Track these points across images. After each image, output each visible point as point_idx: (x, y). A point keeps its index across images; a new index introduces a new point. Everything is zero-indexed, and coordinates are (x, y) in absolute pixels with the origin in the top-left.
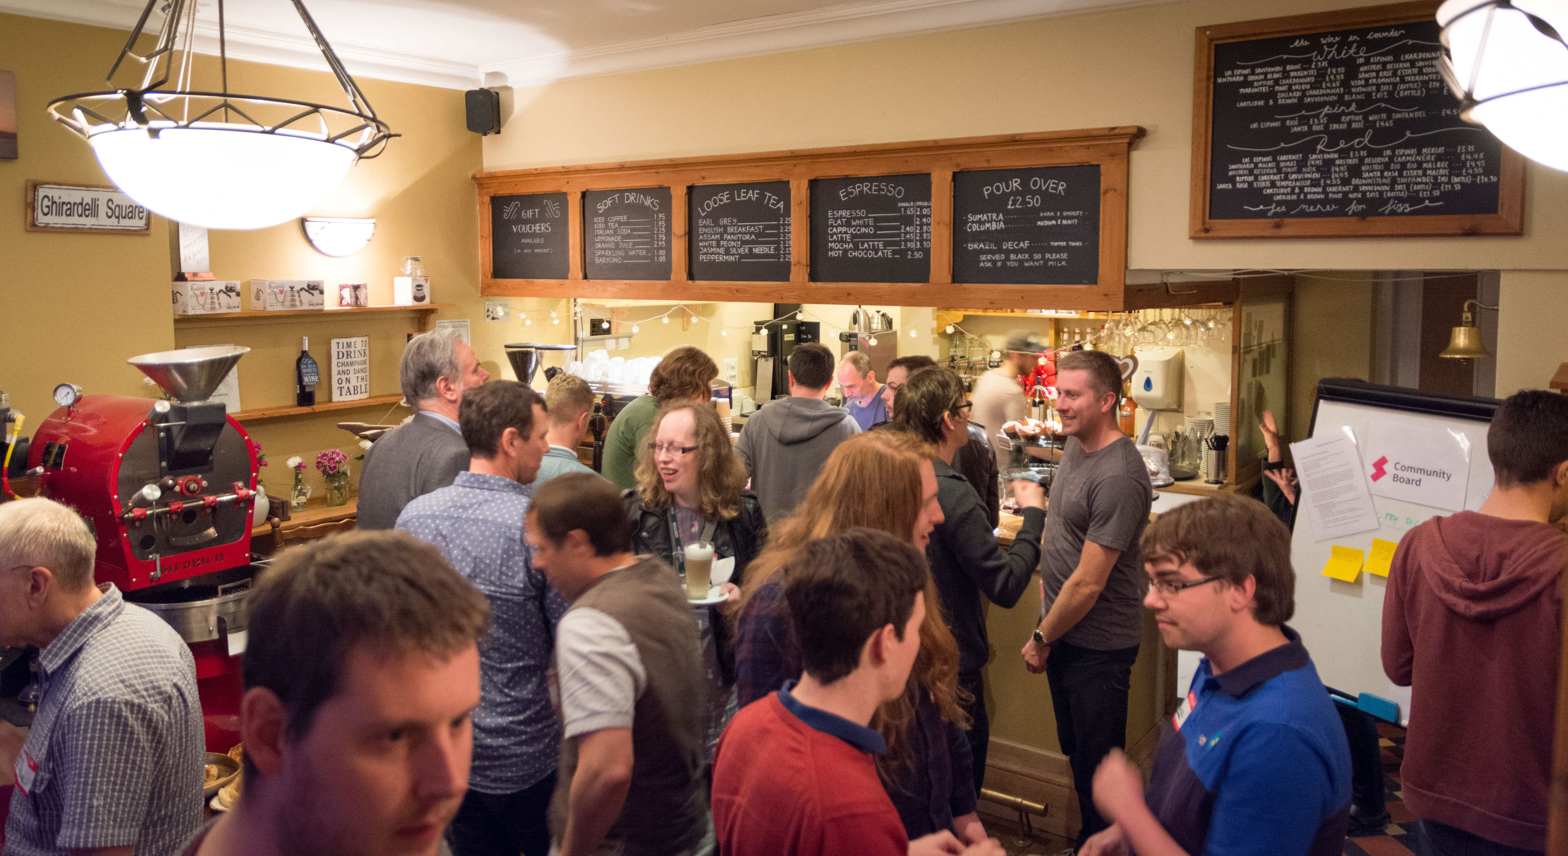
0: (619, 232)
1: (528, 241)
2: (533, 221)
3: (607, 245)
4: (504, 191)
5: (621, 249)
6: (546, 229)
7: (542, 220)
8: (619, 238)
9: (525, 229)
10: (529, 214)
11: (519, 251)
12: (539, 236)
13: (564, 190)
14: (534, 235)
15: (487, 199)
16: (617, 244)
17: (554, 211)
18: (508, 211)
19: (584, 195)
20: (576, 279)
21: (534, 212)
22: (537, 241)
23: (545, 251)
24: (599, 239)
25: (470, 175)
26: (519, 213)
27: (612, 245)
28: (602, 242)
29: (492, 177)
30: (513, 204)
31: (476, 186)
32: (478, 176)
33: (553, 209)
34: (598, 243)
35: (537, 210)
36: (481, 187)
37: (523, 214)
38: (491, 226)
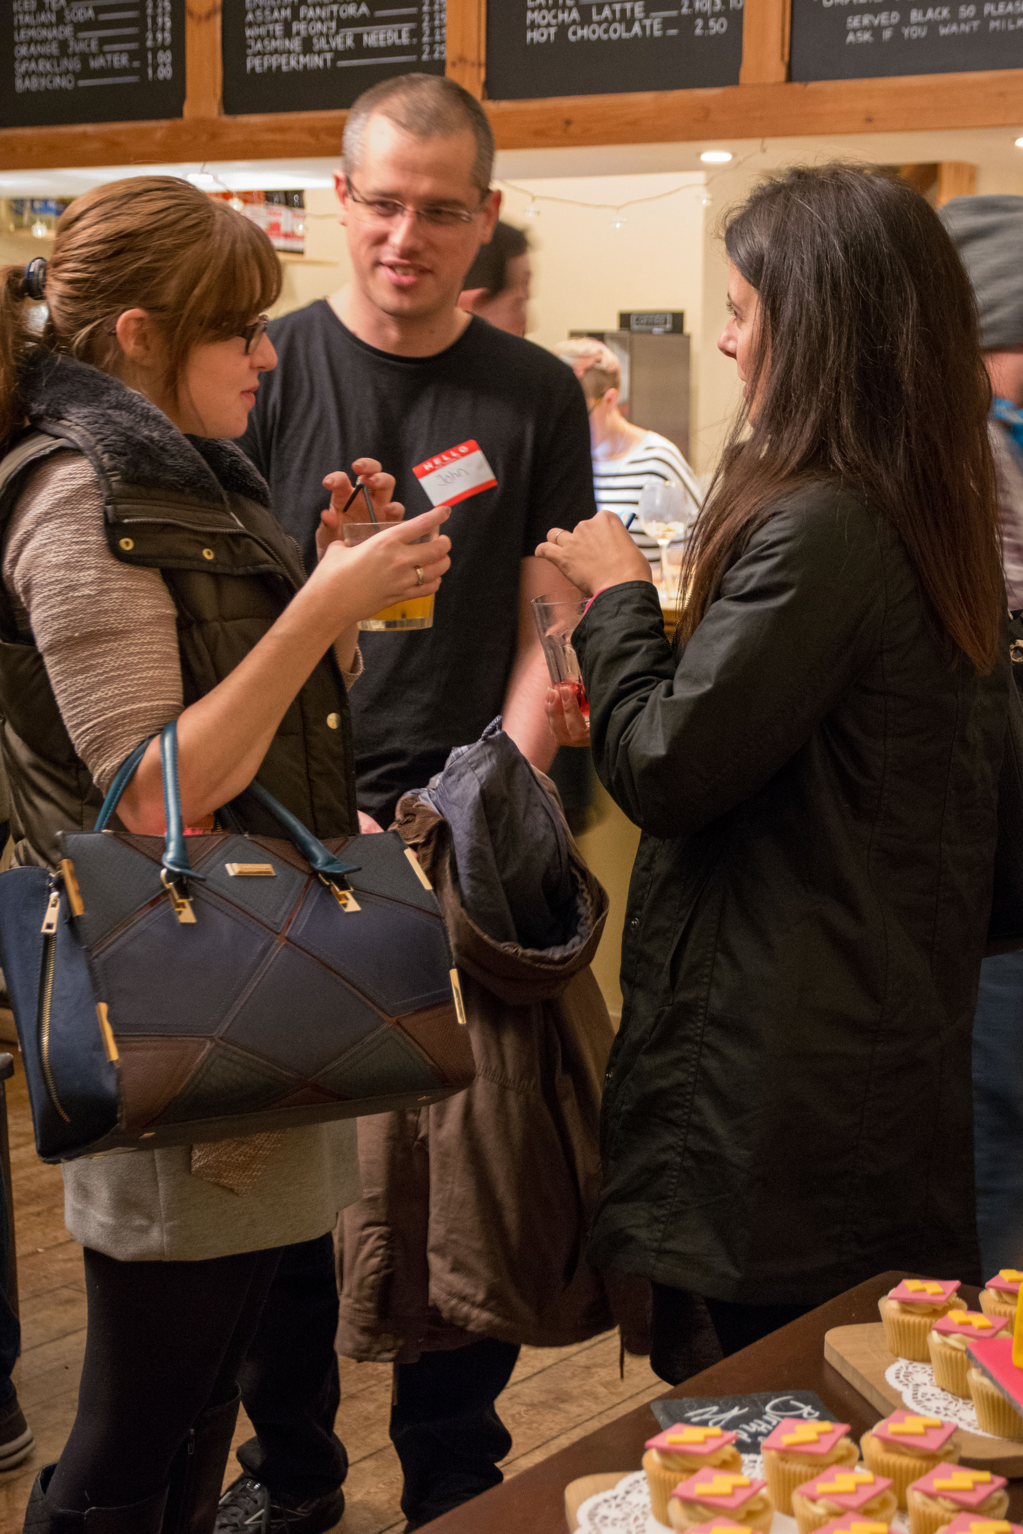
0: (68, 16)
3: (42, 49)
5: (75, 54)
8: (68, 31)
16: (63, 45)
24: (23, 35)
27: (54, 49)
28: (30, 42)
34: (21, 43)
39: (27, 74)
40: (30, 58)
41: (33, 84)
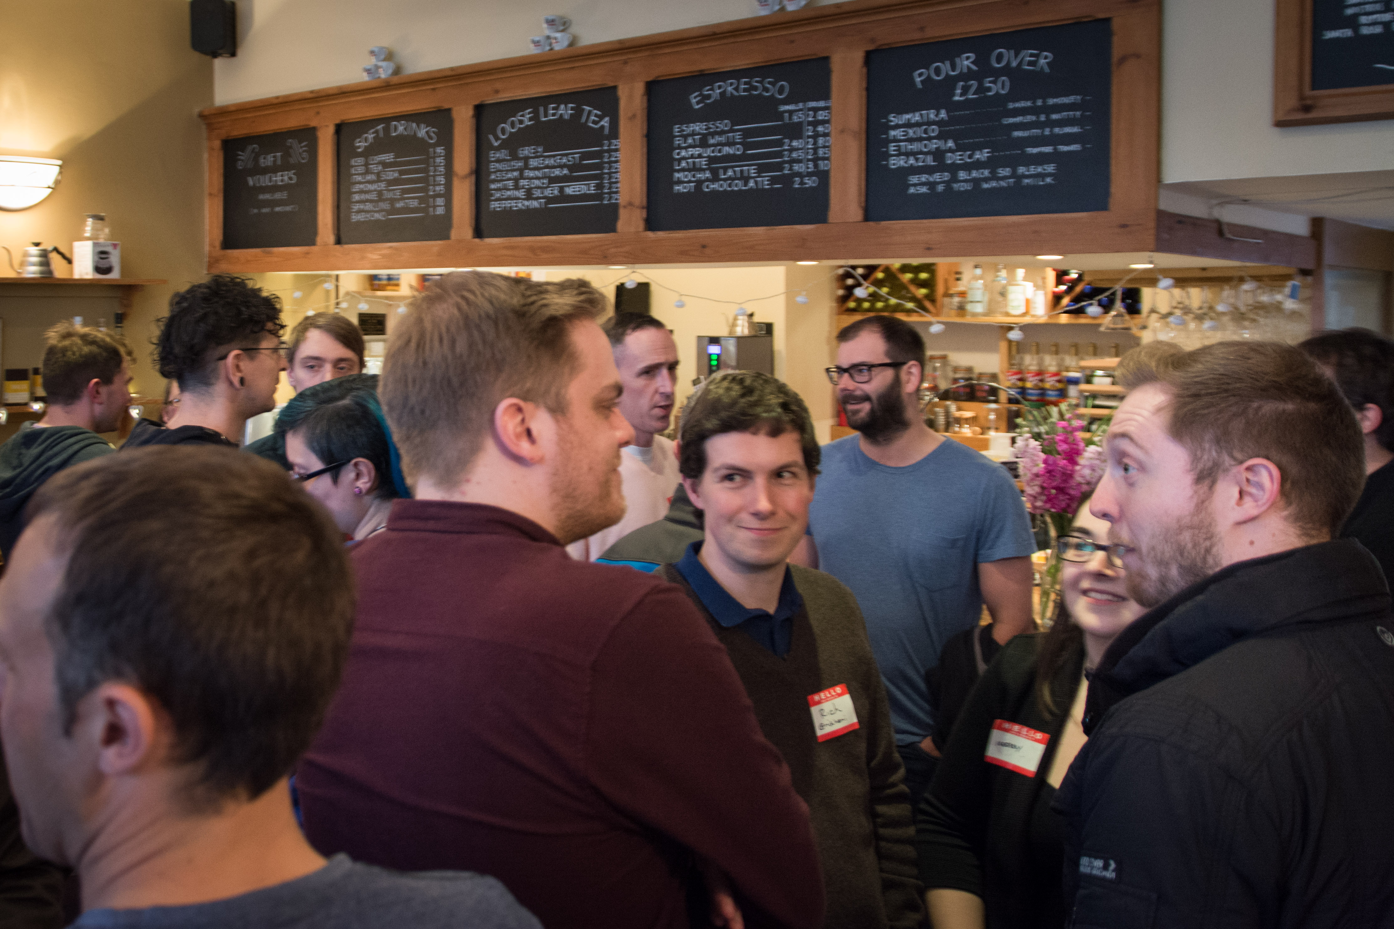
0: (384, 177)
1: (267, 196)
2: (274, 169)
3: (368, 197)
4: (239, 131)
5: (387, 200)
6: (290, 179)
7: (285, 167)
8: (383, 185)
9: (264, 180)
10: (270, 160)
11: (256, 211)
12: (281, 189)
13: (313, 124)
14: (275, 188)
15: (217, 144)
16: (380, 193)
17: (300, 154)
18: (244, 158)
19: (339, 128)
20: (326, 245)
21: (276, 158)
22: (278, 196)
23: (288, 208)
24: (357, 188)
25: (196, 110)
26: (256, 159)
27: (373, 196)
28: (361, 192)
29: (225, 112)
30: (250, 148)
31: (204, 127)
32: (206, 113)
33: (299, 150)
34: (355, 193)
35: (279, 154)
36: (211, 127)
37: (262, 160)
38: (222, 180)
39: (358, 212)
40: (360, 202)
41: (361, 217)
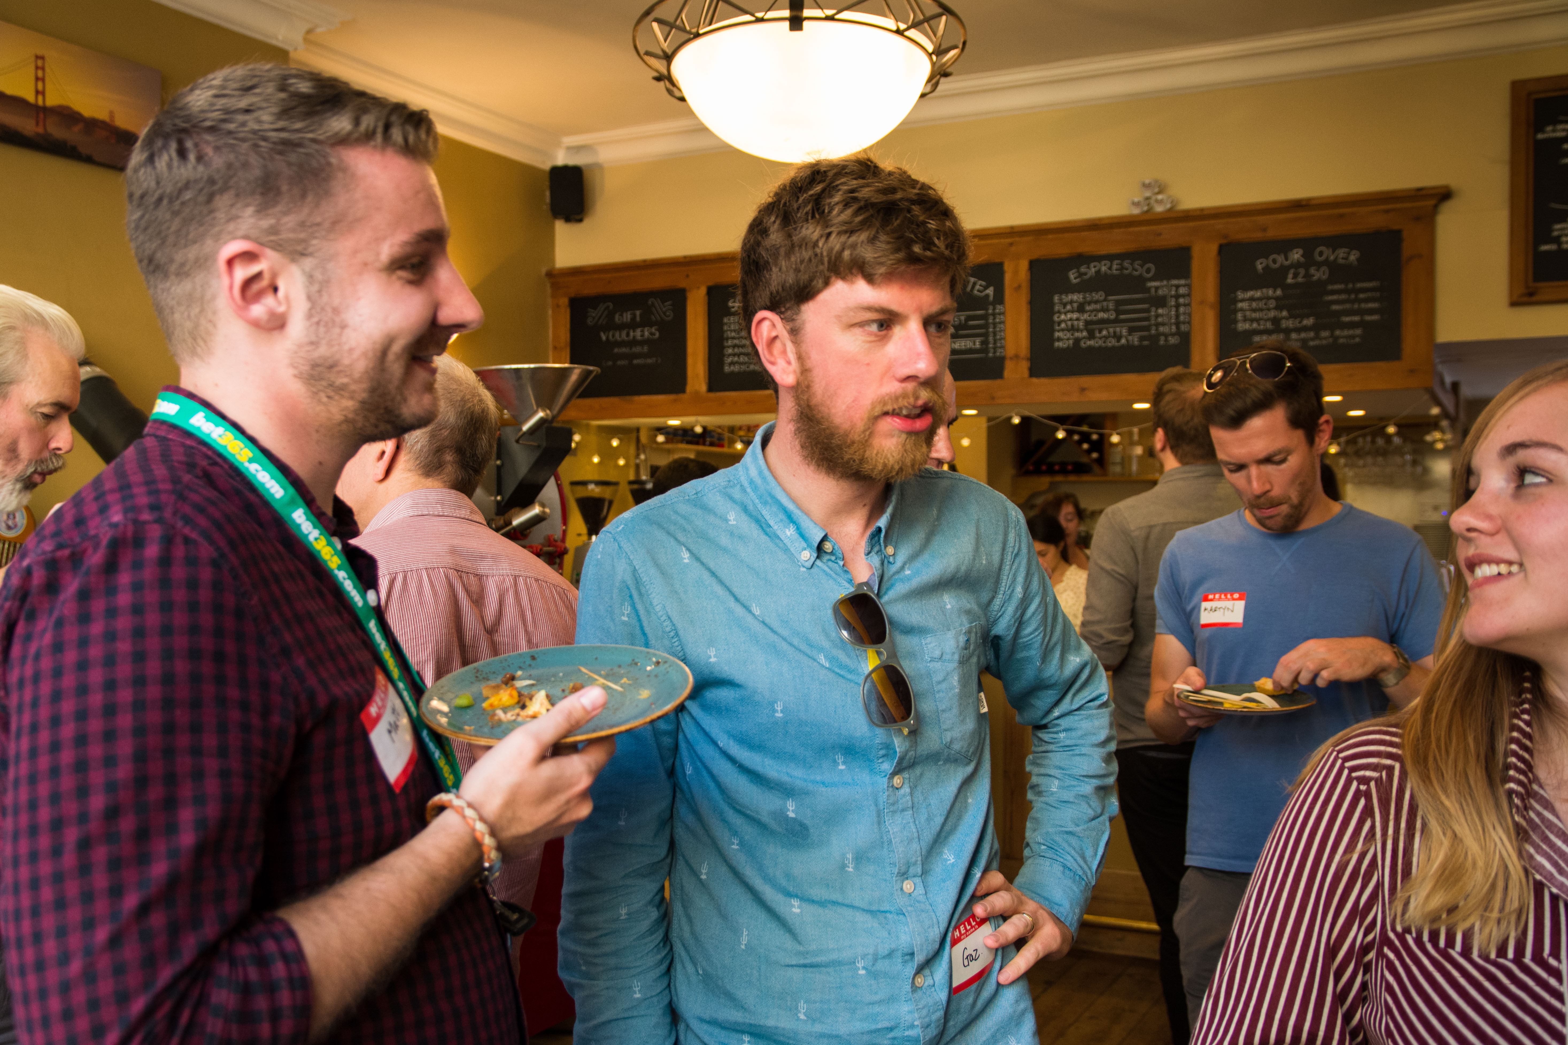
1: (624, 350)
2: (633, 325)
4: (589, 290)
6: (652, 334)
7: (646, 323)
9: (621, 336)
10: (627, 317)
11: (610, 363)
12: (642, 343)
13: (682, 284)
14: (634, 343)
15: (564, 301)
17: (664, 313)
18: (594, 316)
19: (711, 291)
20: (697, 393)
21: (634, 316)
22: (637, 349)
23: (649, 361)
24: (730, 343)
25: (544, 270)
26: (610, 317)
28: (734, 346)
29: (574, 273)
30: (602, 307)
31: (548, 286)
32: (549, 274)
33: (664, 310)
34: (729, 347)
35: (638, 313)
36: (555, 286)
37: (617, 317)
38: (568, 335)
39: (732, 363)
40: (734, 355)
41: (736, 368)
